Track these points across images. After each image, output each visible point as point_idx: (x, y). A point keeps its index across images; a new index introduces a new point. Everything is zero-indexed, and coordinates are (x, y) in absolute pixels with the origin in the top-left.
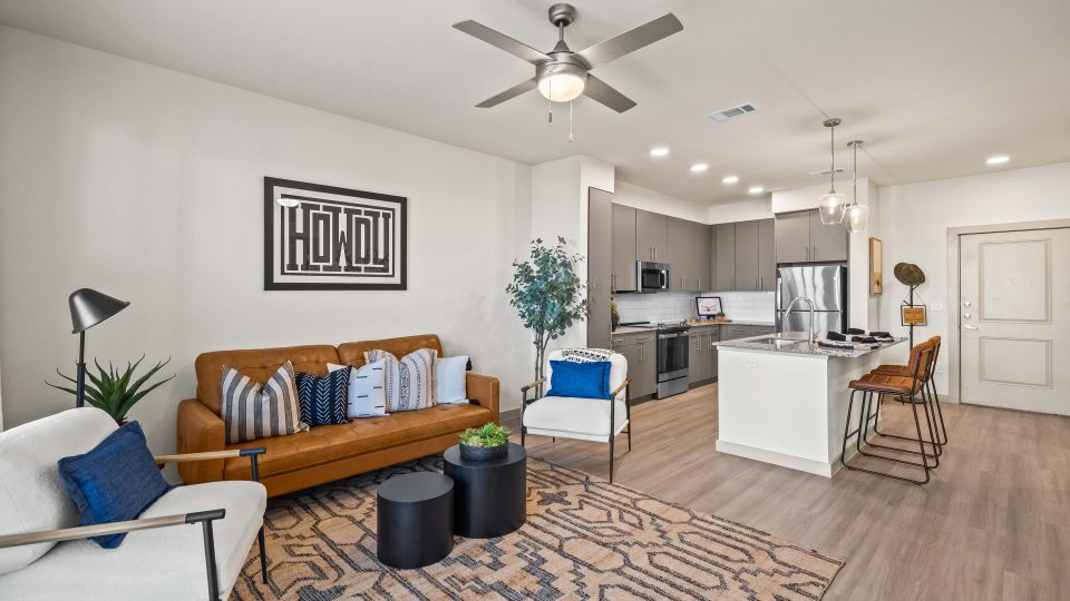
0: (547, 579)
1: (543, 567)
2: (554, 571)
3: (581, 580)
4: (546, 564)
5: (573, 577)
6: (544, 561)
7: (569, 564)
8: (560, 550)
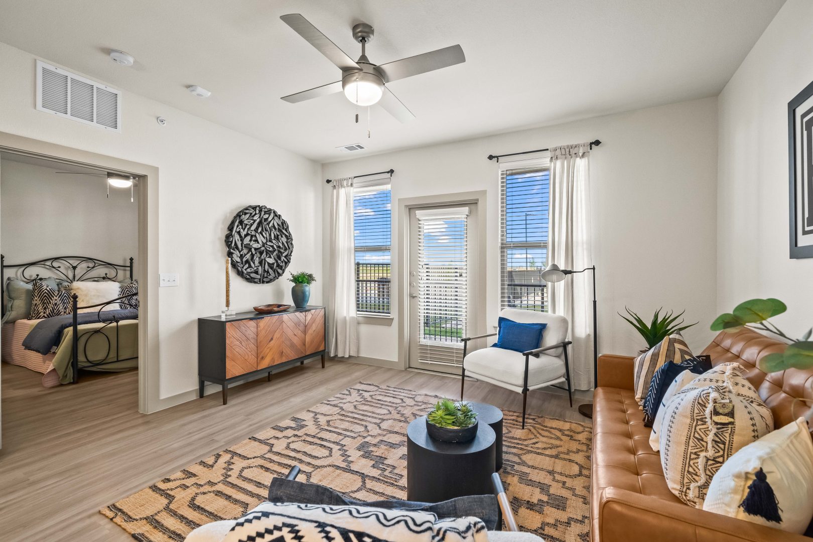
0: (367, 455)
1: (374, 462)
2: (364, 461)
3: (344, 458)
4: (371, 465)
5: (350, 459)
6: (373, 466)
7: (354, 467)
8: (363, 476)
